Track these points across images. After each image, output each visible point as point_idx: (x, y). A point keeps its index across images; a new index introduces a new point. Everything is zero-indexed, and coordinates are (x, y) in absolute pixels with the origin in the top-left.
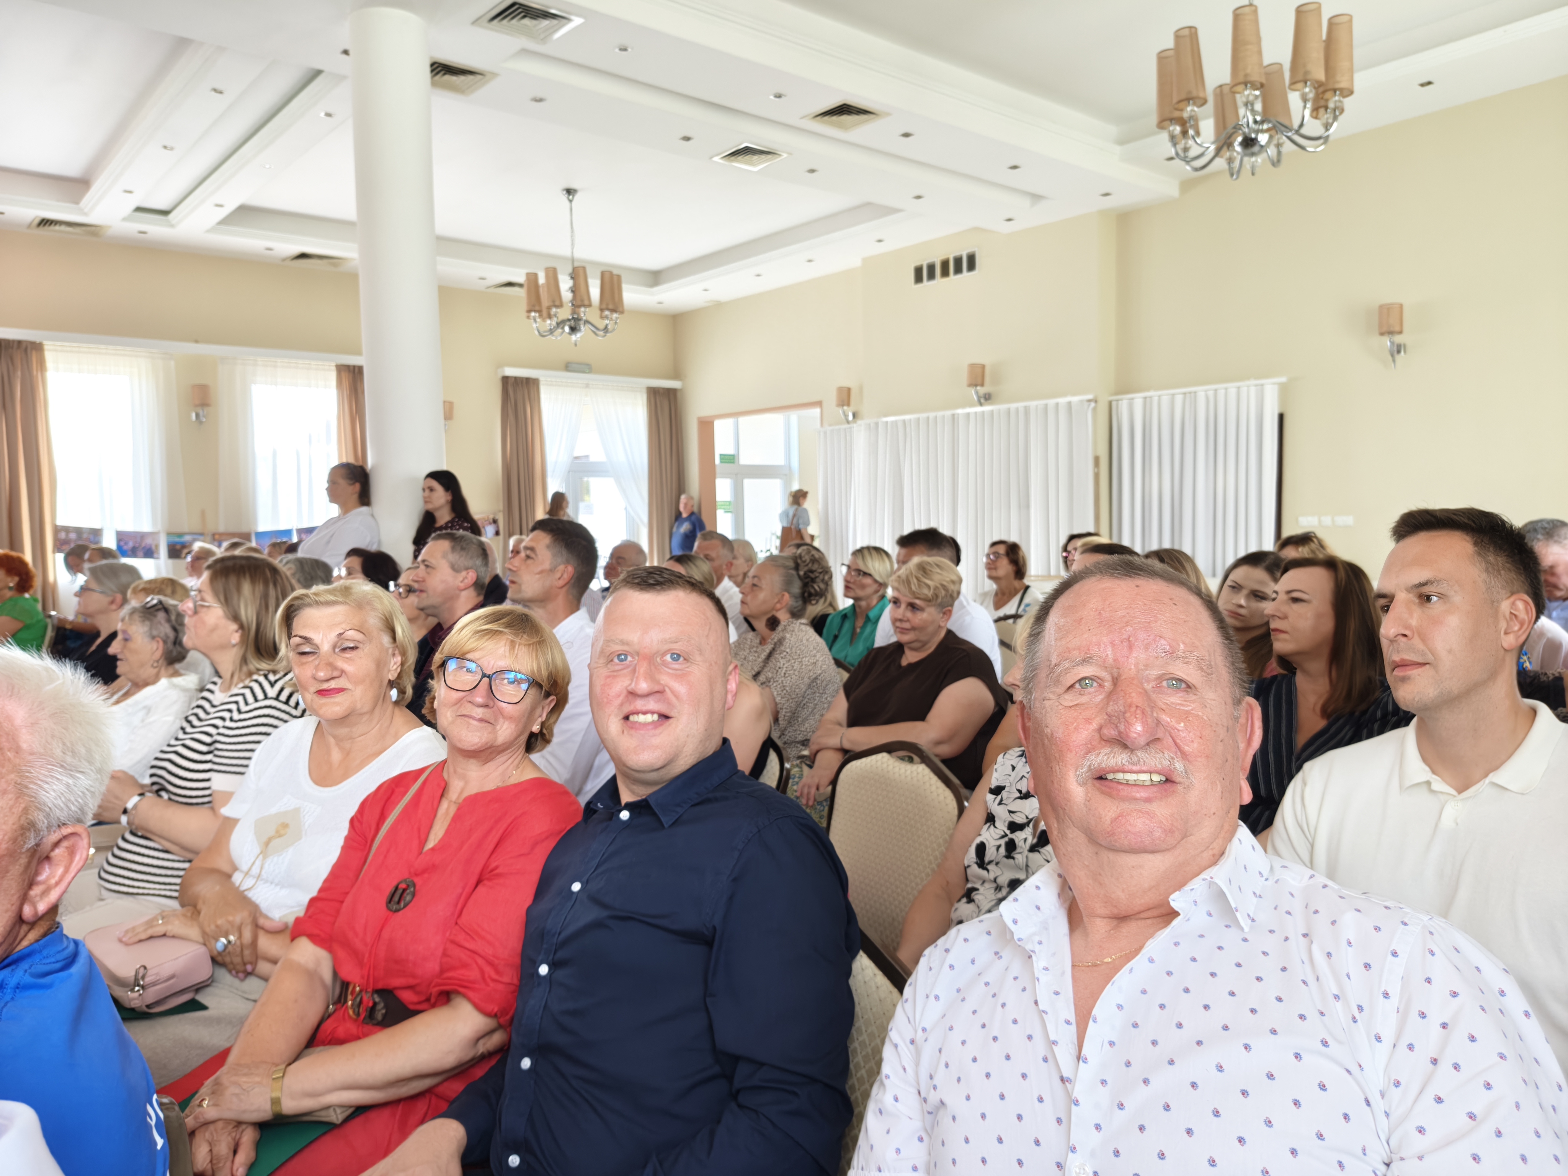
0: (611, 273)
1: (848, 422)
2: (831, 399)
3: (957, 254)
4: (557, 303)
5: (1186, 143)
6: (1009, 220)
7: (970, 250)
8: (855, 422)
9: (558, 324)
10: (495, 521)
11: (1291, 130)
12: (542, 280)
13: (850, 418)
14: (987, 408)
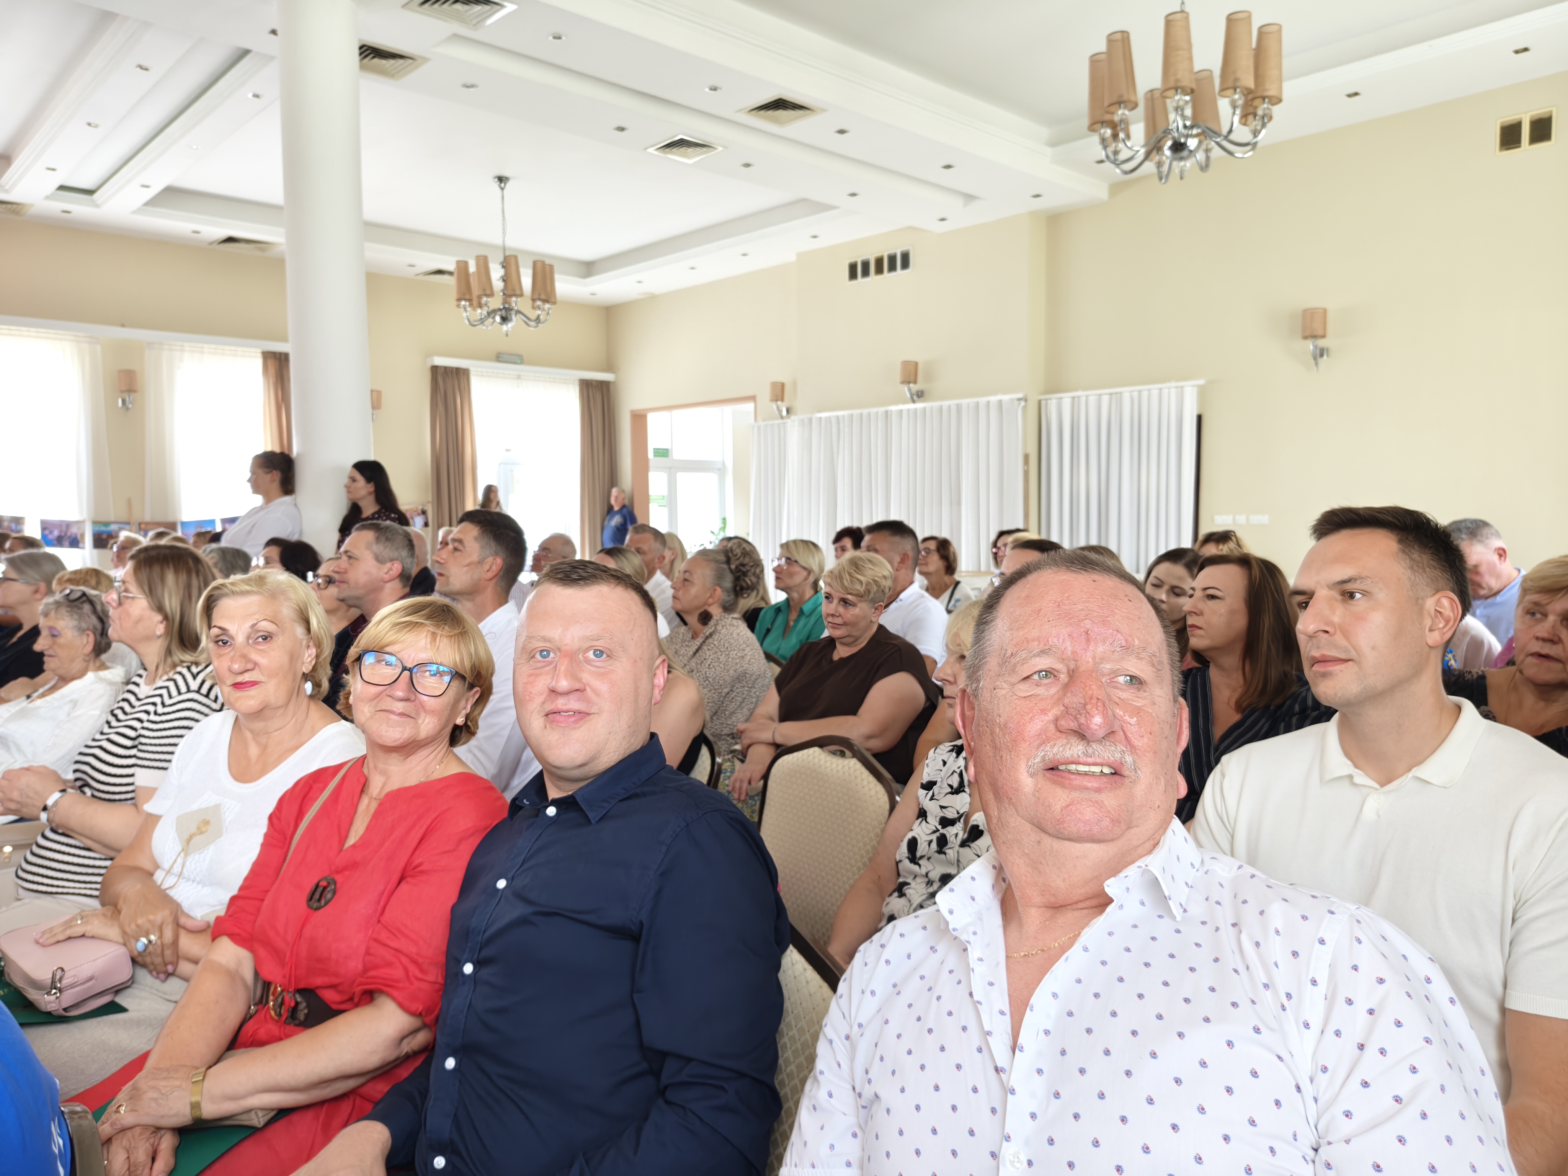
0: (543, 262)
1: (782, 417)
2: (765, 394)
3: (892, 252)
4: (488, 292)
5: (1116, 147)
6: (943, 220)
7: (904, 248)
8: (789, 418)
9: (489, 314)
10: (424, 512)
11: (1219, 135)
12: (472, 268)
13: (784, 413)
14: (919, 405)
